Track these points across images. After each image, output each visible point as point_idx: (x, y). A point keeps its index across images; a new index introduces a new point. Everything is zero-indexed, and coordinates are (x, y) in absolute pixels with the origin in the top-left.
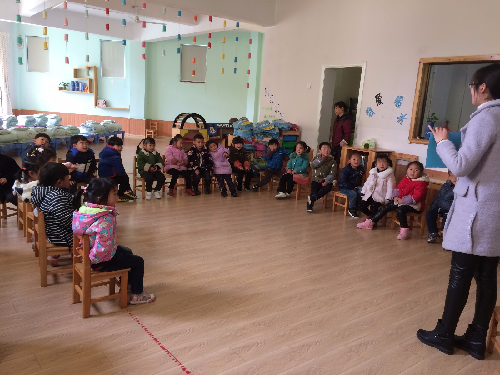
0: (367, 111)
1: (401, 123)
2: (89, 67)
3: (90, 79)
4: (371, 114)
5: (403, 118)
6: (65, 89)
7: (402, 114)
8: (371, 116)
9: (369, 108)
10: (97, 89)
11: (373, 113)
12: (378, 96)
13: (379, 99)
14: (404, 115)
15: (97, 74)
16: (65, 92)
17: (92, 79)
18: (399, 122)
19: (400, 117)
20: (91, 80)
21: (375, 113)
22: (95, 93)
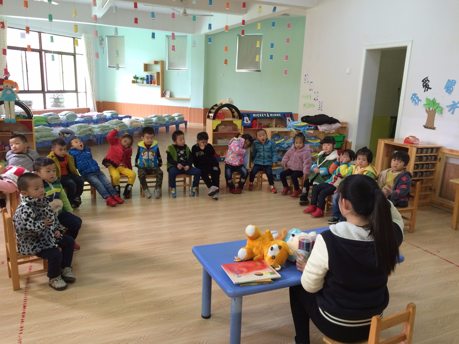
0: (412, 98)
1: (453, 113)
2: (157, 62)
3: (157, 72)
4: (417, 101)
5: (454, 106)
6: (137, 82)
7: (453, 102)
8: (416, 104)
9: (415, 95)
10: (163, 81)
11: (419, 100)
12: (425, 80)
13: (426, 85)
14: (456, 102)
15: (163, 68)
16: (137, 85)
17: (159, 72)
18: (449, 111)
19: (452, 106)
20: (158, 74)
21: (421, 101)
22: (161, 85)
